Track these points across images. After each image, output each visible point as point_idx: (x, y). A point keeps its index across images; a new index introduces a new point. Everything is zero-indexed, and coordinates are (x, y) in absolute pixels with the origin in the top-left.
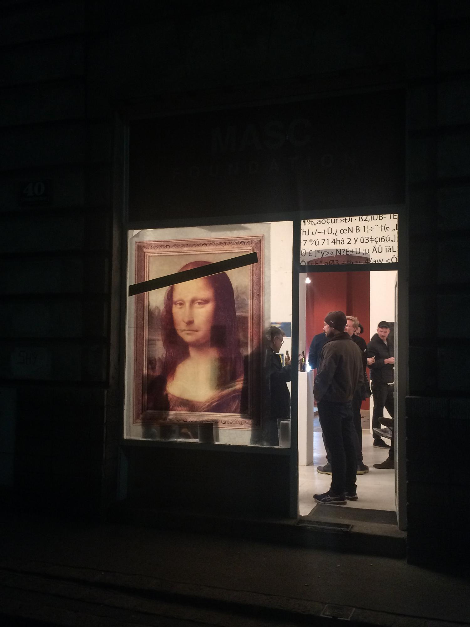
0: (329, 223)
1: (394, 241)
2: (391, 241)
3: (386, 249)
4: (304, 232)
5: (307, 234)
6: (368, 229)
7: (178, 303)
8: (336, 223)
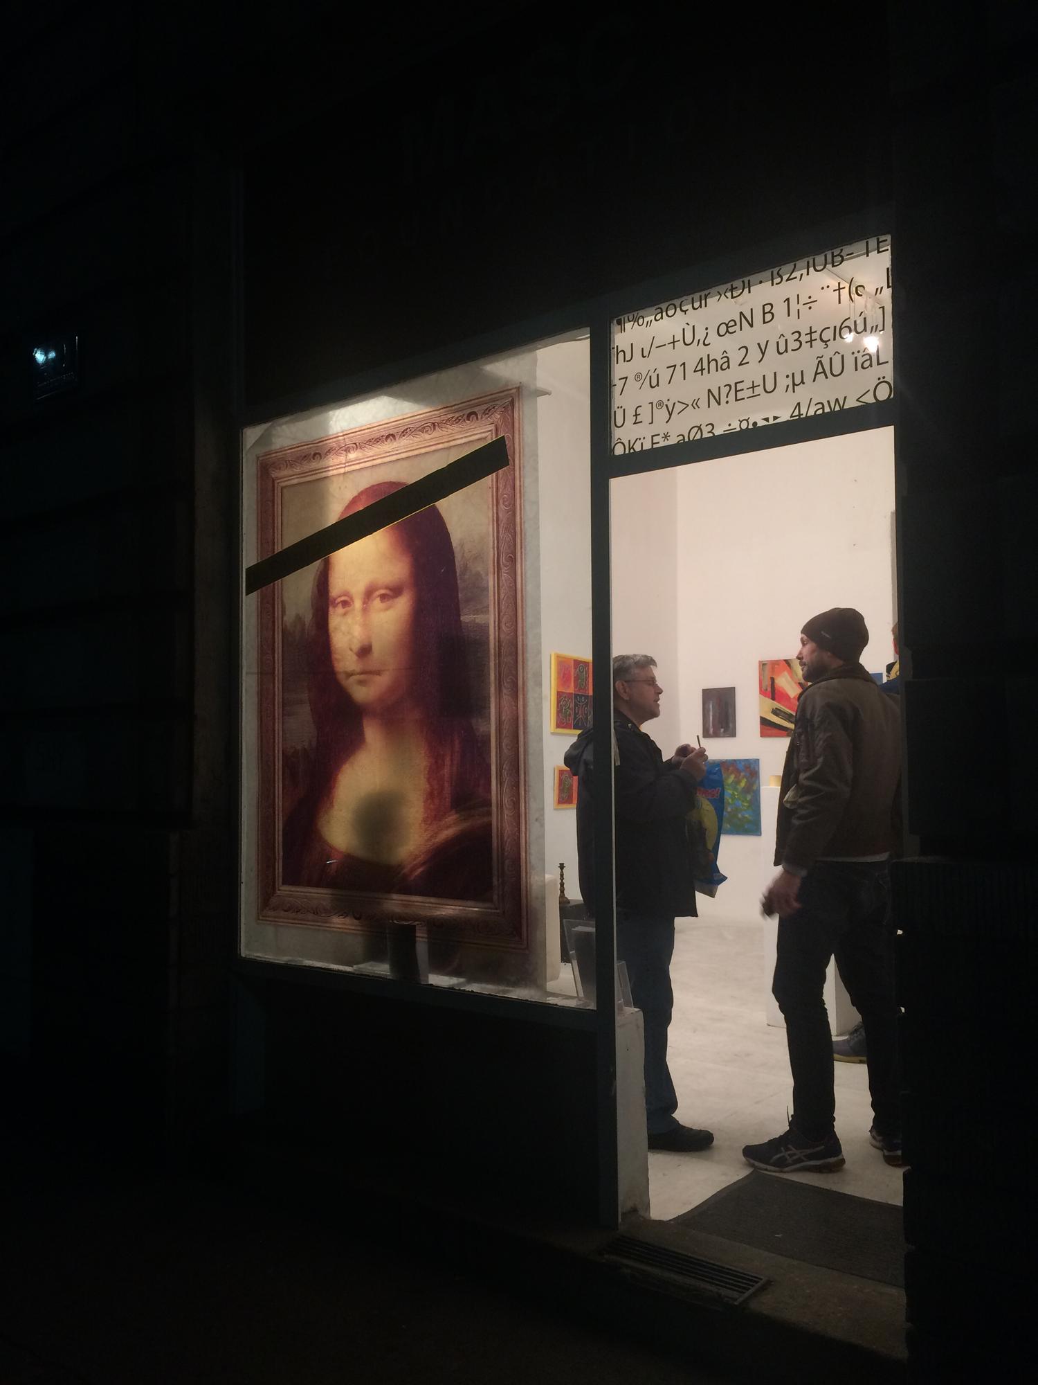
0: (685, 311)
1: (880, 327)
2: (872, 327)
3: (856, 358)
4: (621, 354)
5: (628, 358)
6: (800, 306)
7: (339, 603)
8: (706, 306)
